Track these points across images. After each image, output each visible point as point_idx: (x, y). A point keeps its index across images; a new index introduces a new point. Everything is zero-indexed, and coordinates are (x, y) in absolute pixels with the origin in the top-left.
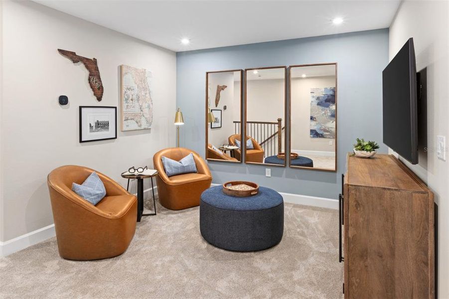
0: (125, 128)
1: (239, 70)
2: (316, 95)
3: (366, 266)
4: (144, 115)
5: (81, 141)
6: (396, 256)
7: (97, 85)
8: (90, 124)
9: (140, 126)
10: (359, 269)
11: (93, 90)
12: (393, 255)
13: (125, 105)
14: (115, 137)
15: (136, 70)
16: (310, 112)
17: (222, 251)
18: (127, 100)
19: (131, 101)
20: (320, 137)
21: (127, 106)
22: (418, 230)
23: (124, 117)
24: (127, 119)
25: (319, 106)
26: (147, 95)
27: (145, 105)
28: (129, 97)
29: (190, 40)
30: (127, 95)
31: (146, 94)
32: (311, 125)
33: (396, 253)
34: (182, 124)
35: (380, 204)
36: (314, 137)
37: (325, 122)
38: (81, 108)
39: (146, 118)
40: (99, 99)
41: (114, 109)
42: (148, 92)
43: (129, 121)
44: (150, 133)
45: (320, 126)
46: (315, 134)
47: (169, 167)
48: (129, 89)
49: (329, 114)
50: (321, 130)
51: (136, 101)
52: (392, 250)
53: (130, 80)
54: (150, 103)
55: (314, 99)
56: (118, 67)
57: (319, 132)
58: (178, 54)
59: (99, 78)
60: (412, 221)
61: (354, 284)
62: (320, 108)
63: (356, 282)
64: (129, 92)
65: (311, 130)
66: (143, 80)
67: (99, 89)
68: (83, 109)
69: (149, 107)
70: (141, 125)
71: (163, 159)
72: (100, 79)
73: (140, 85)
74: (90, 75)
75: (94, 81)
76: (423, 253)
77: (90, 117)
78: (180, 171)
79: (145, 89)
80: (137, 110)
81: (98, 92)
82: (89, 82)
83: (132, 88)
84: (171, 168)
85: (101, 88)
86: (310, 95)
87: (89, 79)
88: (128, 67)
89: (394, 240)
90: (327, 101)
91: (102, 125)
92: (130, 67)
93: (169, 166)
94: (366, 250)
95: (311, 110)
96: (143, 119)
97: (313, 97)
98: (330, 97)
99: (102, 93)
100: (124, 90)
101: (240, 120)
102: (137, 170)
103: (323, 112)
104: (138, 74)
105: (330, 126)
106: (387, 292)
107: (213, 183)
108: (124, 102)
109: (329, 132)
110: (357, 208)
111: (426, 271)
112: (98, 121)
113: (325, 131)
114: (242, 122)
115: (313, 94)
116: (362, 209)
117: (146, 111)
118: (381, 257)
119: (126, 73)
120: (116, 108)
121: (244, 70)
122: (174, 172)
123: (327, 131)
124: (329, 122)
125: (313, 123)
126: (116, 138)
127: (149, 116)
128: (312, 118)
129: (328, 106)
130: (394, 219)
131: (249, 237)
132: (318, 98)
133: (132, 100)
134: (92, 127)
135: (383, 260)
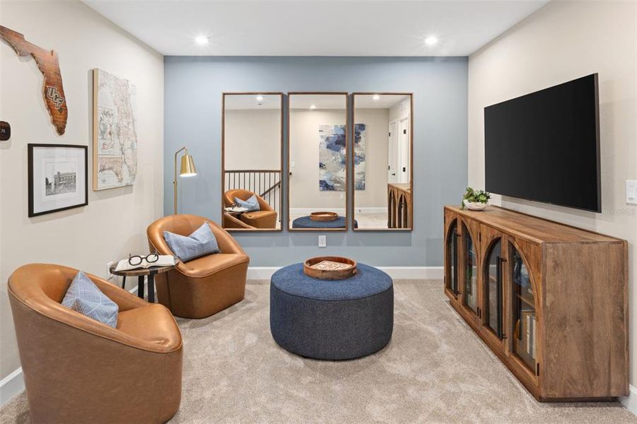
0: (101, 186)
1: (279, 94)
2: (326, 134)
3: (565, 336)
4: (127, 160)
5: (31, 214)
6: (595, 318)
7: (57, 104)
8: (47, 179)
9: (121, 181)
10: (558, 341)
11: (52, 113)
12: (591, 316)
13: (100, 142)
14: (84, 202)
15: (116, 79)
16: (318, 158)
17: (331, 364)
18: (103, 133)
19: (109, 136)
20: (330, 190)
21: (104, 144)
22: (615, 284)
23: (99, 164)
24: (103, 170)
25: (329, 150)
26: (131, 124)
27: (127, 144)
28: (105, 129)
29: (209, 38)
30: (103, 124)
31: (129, 123)
32: (320, 174)
33: (595, 314)
34: (194, 174)
35: (579, 261)
36: (324, 190)
37: (336, 171)
38: (31, 147)
39: (129, 167)
40: (61, 131)
41: (83, 150)
42: (131, 120)
43: (106, 172)
44: (131, 192)
45: (330, 176)
46: (325, 186)
47: (179, 249)
48: (106, 114)
49: (340, 160)
50: (331, 180)
51: (116, 136)
52: (591, 311)
53: (106, 97)
54: (133, 139)
55: (323, 140)
56: (89, 72)
57: (330, 183)
58: (167, 60)
59: (61, 91)
60: (609, 275)
61: (552, 361)
62: (330, 152)
63: (555, 357)
64: (106, 119)
65: (320, 181)
66: (125, 100)
67: (60, 110)
68: (35, 150)
69: (132, 146)
70: (122, 179)
71: (165, 236)
72: (63, 92)
73: (121, 108)
74: (47, 83)
75: (54, 95)
76: (619, 308)
77: (47, 165)
78: (197, 253)
79: (128, 115)
80: (116, 152)
81: (59, 117)
82: (46, 97)
83: (110, 113)
84: (183, 250)
85: (64, 110)
86: (319, 134)
87: (46, 92)
88: (106, 74)
89: (592, 298)
90: (338, 143)
91: (64, 181)
92: (107, 74)
93: (180, 246)
94: (565, 318)
95: (320, 153)
96: (125, 167)
97: (322, 137)
98: (341, 138)
99: (66, 118)
100: (99, 115)
101: (280, 169)
102: (146, 258)
103: (334, 158)
104: (119, 88)
105: (341, 176)
106: (586, 360)
107: (251, 266)
108: (100, 137)
109: (340, 183)
110: (555, 270)
111: (622, 327)
112: (59, 173)
113: (336, 181)
114: (282, 172)
115: (322, 134)
116: (560, 270)
117: (128, 152)
118: (580, 322)
119: (102, 85)
120: (86, 148)
121: (286, 93)
122: (188, 255)
123: (338, 182)
124: (339, 170)
125: (323, 172)
126: (86, 203)
127: (132, 163)
128: (321, 166)
129: (338, 150)
130: (592, 276)
131: (370, 335)
132: (327, 139)
133: (110, 134)
134: (50, 184)
135: (582, 325)
